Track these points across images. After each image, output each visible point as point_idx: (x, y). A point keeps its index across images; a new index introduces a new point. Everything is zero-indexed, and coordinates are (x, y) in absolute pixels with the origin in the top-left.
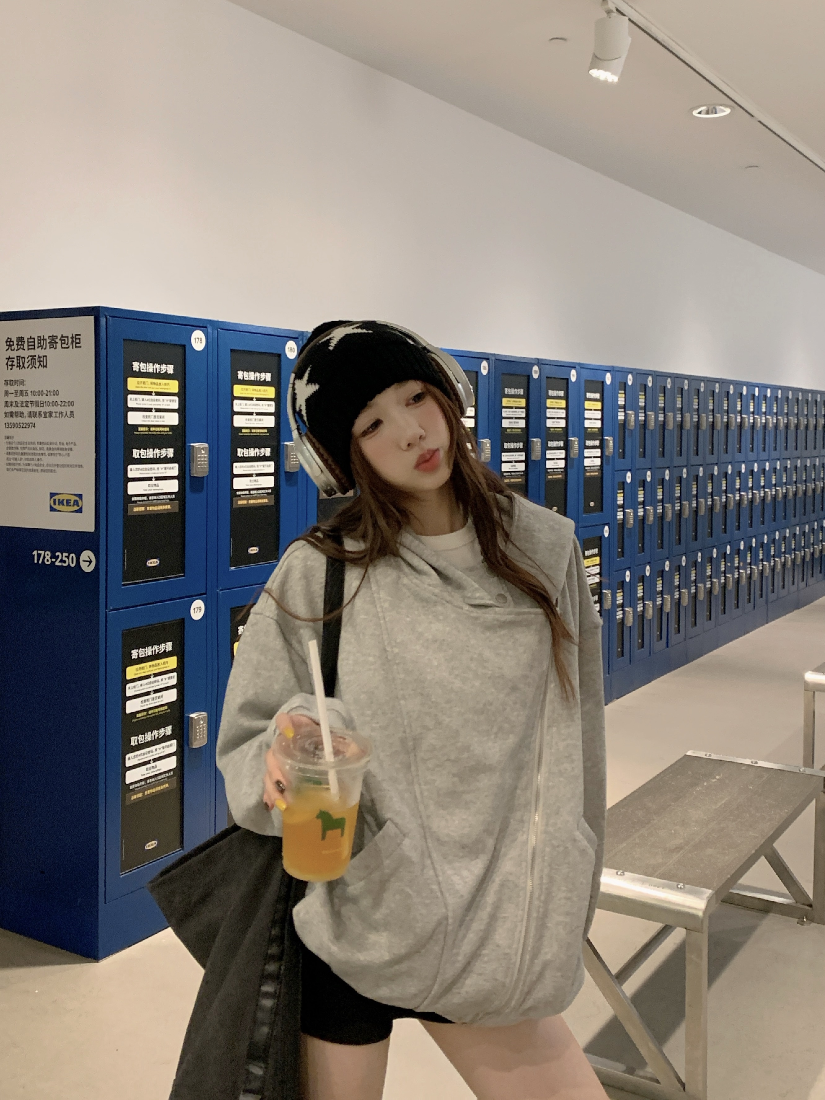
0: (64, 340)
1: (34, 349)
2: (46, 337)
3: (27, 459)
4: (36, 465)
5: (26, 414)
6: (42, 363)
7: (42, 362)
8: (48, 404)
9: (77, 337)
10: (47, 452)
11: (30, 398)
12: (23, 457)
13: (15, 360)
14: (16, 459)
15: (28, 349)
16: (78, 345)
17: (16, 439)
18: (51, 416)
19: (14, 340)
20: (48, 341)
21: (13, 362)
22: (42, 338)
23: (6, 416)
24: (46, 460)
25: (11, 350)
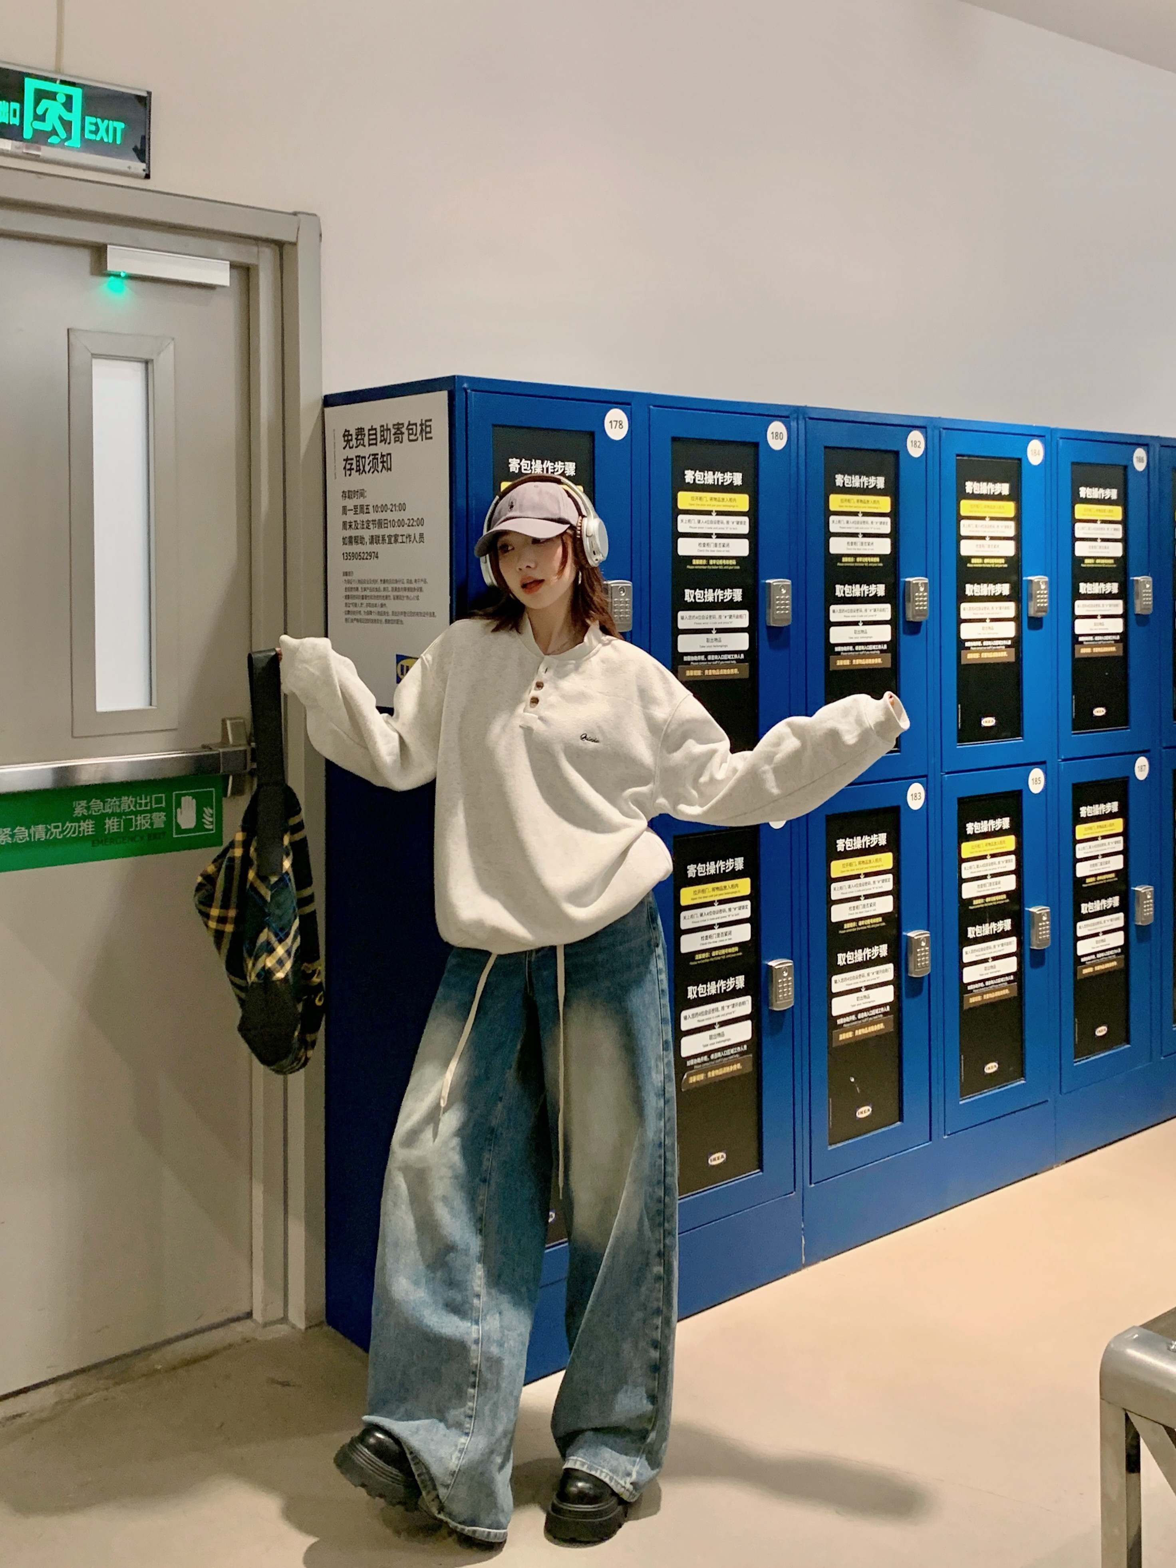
0: (412, 429)
1: (376, 444)
2: (390, 426)
3: (368, 605)
4: (379, 613)
5: (367, 540)
6: (385, 464)
7: (383, 463)
8: (393, 523)
9: (428, 423)
10: (392, 594)
11: (373, 516)
12: (365, 601)
13: (354, 462)
14: (356, 605)
15: (370, 445)
16: (428, 435)
17: (356, 577)
18: (396, 541)
19: (353, 432)
20: (393, 431)
21: (352, 464)
22: (385, 427)
23: (344, 544)
24: (392, 606)
25: (350, 448)
